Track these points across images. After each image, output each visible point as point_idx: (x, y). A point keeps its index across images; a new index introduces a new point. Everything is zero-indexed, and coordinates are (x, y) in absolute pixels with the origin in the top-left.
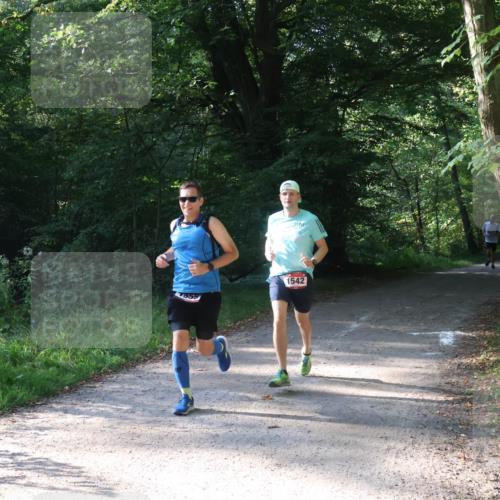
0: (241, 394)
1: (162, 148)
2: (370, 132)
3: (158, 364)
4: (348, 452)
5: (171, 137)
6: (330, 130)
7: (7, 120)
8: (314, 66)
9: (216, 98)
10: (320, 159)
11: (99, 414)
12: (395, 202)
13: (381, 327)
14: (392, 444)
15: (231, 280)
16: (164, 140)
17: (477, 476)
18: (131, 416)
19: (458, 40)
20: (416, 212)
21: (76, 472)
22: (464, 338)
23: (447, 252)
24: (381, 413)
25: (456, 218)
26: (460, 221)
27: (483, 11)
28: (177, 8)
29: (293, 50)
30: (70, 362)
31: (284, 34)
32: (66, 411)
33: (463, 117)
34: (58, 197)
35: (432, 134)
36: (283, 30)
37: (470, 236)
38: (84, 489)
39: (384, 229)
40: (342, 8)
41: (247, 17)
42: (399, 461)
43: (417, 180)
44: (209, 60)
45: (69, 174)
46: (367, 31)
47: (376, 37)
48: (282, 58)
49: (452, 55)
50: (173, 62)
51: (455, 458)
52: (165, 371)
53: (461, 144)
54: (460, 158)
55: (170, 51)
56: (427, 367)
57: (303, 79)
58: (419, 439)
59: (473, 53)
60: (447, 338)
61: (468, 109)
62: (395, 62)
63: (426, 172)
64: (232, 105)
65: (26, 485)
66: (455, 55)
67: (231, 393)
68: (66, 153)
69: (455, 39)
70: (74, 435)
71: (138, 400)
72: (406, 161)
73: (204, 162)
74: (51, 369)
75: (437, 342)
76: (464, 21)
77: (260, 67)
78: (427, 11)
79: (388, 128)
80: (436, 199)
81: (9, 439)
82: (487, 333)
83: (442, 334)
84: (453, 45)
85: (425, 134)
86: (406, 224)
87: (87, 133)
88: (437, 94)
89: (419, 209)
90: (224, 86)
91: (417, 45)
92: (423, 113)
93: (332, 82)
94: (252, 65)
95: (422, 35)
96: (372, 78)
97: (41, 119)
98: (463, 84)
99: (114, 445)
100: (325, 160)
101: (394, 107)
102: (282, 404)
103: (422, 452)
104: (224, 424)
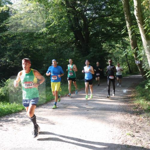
0: (81, 104)
3: (64, 98)
4: (103, 116)
5: (66, 50)
6: (100, 48)
7: (33, 48)
8: (96, 35)
9: (75, 42)
10: (97, 54)
14: (113, 114)
15: (80, 80)
17: (130, 119)
19: (125, 29)
21: (47, 120)
22: (128, 91)
23: (125, 73)
24: (111, 107)
26: (128, 66)
27: (130, 22)
28: (67, 24)
29: (92, 32)
31: (89, 28)
32: (45, 108)
33: (128, 45)
35: (121, 48)
37: (130, 70)
38: (49, 123)
40: (102, 23)
41: (82, 25)
42: (114, 117)
43: (118, 58)
44: (74, 34)
45: (45, 59)
46: (107, 27)
47: (109, 28)
48: (89, 33)
49: (124, 32)
50: (66, 35)
51: (126, 116)
52: (65, 99)
54: (126, 53)
55: (66, 32)
57: (94, 37)
58: (118, 112)
59: (128, 31)
61: (128, 43)
62: (113, 34)
63: (120, 56)
64: (79, 43)
66: (125, 32)
67: (79, 104)
68: (45, 54)
70: (46, 113)
72: (116, 54)
73: (73, 55)
75: (123, 92)
77: (85, 35)
78: (119, 23)
79: (112, 47)
80: (123, 62)
82: (133, 90)
83: (124, 90)
85: (120, 48)
87: (49, 50)
88: (122, 40)
90: (77, 39)
91: (117, 30)
92: (119, 44)
93: (100, 38)
94: (83, 35)
95: (118, 28)
96: (108, 37)
97: (40, 47)
98: (127, 38)
99: (55, 114)
100: (98, 54)
101: (113, 43)
102: (90, 106)
103: (119, 115)
104: (78, 110)
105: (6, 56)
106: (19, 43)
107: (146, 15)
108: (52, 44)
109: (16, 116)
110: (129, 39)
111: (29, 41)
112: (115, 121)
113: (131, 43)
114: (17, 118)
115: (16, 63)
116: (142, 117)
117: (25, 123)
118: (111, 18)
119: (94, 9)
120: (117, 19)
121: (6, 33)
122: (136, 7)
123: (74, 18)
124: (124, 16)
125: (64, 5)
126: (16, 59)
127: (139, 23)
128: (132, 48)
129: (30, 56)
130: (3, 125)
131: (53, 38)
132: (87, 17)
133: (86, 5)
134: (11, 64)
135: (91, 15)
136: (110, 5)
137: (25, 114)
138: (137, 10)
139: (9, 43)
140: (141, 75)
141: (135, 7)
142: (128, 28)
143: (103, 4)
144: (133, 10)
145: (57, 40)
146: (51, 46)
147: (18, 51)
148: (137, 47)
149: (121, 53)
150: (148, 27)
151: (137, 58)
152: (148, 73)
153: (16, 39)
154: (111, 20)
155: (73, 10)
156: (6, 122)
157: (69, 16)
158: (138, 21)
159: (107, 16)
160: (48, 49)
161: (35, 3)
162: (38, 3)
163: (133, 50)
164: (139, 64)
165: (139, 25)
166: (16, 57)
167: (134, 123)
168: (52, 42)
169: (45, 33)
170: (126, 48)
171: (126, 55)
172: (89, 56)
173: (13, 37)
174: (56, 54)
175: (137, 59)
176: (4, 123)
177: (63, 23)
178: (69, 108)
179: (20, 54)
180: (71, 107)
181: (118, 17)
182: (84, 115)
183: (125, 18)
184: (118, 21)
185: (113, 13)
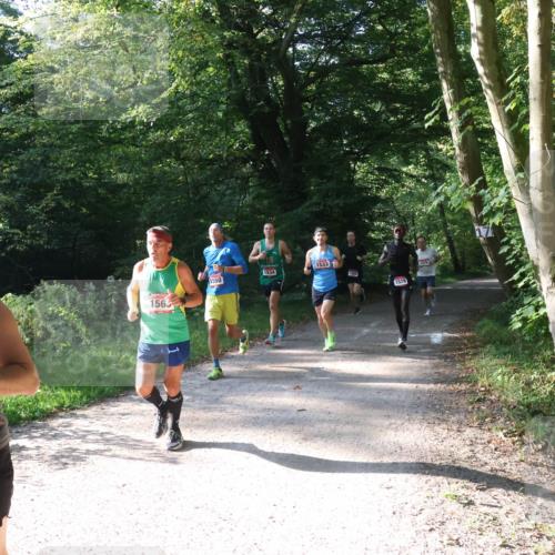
0: (277, 386)
4: (358, 429)
5: (220, 188)
6: (345, 179)
7: (97, 179)
8: (331, 131)
9: (255, 156)
10: (337, 202)
13: (387, 332)
14: (393, 421)
16: (216, 190)
17: (456, 442)
18: (191, 404)
19: (437, 108)
22: (450, 338)
24: (385, 397)
26: (447, 248)
27: (455, 86)
28: (224, 89)
29: (314, 119)
31: (306, 106)
33: (447, 168)
34: (136, 237)
35: (423, 180)
36: (306, 103)
37: (455, 260)
40: (351, 86)
41: (278, 95)
42: (398, 433)
43: (413, 216)
44: (249, 127)
46: (371, 103)
47: (378, 107)
48: (307, 125)
49: (432, 121)
50: (222, 129)
51: (441, 430)
54: (442, 198)
55: (219, 122)
56: (421, 362)
57: (322, 141)
58: (414, 416)
59: (450, 117)
60: (437, 337)
61: (449, 161)
62: (394, 126)
63: (420, 210)
64: (268, 161)
65: (112, 456)
66: (436, 121)
67: (269, 385)
68: (141, 203)
69: (434, 107)
71: (198, 391)
72: (404, 202)
73: (247, 206)
75: (429, 342)
77: (288, 132)
78: (415, 87)
79: (389, 177)
80: (429, 232)
81: (99, 422)
82: (467, 334)
83: (433, 335)
84: (434, 112)
85: (418, 181)
87: (156, 187)
88: (427, 150)
90: (260, 146)
91: (409, 113)
92: (416, 164)
93: (345, 142)
94: (283, 131)
95: (412, 105)
96: (375, 139)
97: (122, 177)
98: (446, 142)
100: (340, 202)
101: (394, 161)
102: (309, 392)
103: (417, 426)
104: (264, 410)
106: (42, 161)
107: (515, 58)
108: (169, 165)
109: (35, 434)
110: (452, 146)
111: (80, 152)
112: (401, 449)
113: (458, 163)
114: (40, 440)
115: (33, 236)
116: (501, 434)
117: (68, 457)
118: (385, 70)
119: (323, 35)
120: (409, 74)
122: (478, 29)
123: (250, 70)
124: (435, 60)
125: (213, 21)
126: (32, 220)
127: (490, 87)
128: (464, 179)
129: (84, 210)
131: (171, 143)
132: (297, 63)
133: (292, 21)
134: (16, 238)
135: (310, 59)
136: (381, 20)
137: (69, 425)
138: (482, 41)
139: (6, 162)
140: (497, 281)
141: (473, 30)
142: (448, 106)
143: (358, 17)
144: (468, 41)
145: (184, 148)
146: (165, 173)
147: (42, 190)
148: (482, 174)
149: (423, 199)
150: (521, 103)
151: (482, 217)
152: (522, 270)
153: (35, 146)
154: (385, 75)
155: (247, 39)
157: (230, 60)
158: (485, 81)
159: (372, 63)
160: (155, 182)
161: (102, 11)
162: (115, 12)
163: (466, 186)
164: (488, 239)
165: (489, 95)
166: (35, 211)
167: (471, 454)
168: (169, 155)
169: (142, 123)
170: (442, 180)
171: (441, 206)
172: (303, 211)
173: (21, 136)
174: (183, 200)
175: (480, 221)
177: (207, 85)
178: (231, 403)
179: (49, 200)
180: (239, 399)
181: (410, 65)
182: (287, 428)
183: (436, 70)
184: (412, 82)
185: (393, 50)
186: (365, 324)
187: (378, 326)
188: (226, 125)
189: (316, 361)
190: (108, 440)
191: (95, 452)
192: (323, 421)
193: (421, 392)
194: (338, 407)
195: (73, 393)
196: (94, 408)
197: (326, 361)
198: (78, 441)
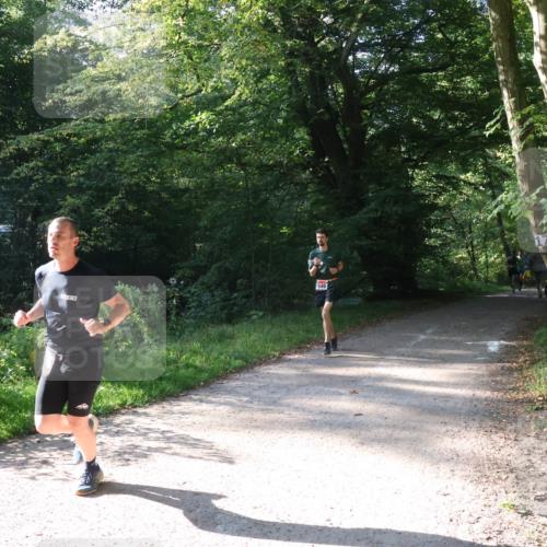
0: (334, 389)
1: (274, 202)
2: (433, 187)
3: (271, 367)
4: (415, 434)
5: (280, 193)
6: (403, 186)
7: (159, 183)
8: (390, 138)
9: (314, 163)
10: (395, 209)
11: (225, 404)
12: (454, 241)
13: (443, 338)
14: (450, 428)
16: (275, 196)
17: (514, 451)
18: (249, 405)
19: (498, 117)
20: (470, 249)
21: (209, 446)
22: (507, 346)
23: (494, 280)
24: (442, 405)
25: (501, 253)
26: (504, 256)
27: (517, 94)
28: (285, 97)
29: (373, 126)
30: (205, 365)
31: (365, 114)
32: (201, 401)
33: (506, 176)
34: (196, 241)
35: (481, 188)
36: (366, 111)
38: (215, 458)
39: (445, 262)
40: (410, 94)
41: (338, 102)
42: (455, 440)
43: (470, 224)
44: (308, 134)
45: (204, 223)
46: (430, 110)
47: (436, 115)
48: (365, 132)
49: (494, 128)
50: (282, 137)
51: (498, 438)
52: (275, 372)
53: (502, 196)
54: (502, 207)
55: (279, 128)
56: (478, 369)
57: (381, 148)
58: (471, 425)
59: (511, 126)
60: (494, 346)
61: (508, 170)
62: (452, 134)
63: (477, 218)
64: (327, 168)
65: (173, 454)
66: (497, 129)
67: (326, 389)
68: (201, 207)
69: (496, 116)
70: (207, 419)
71: (256, 393)
72: (462, 209)
73: (305, 212)
74: (190, 370)
75: (486, 350)
76: (502, 103)
77: (347, 139)
78: (475, 95)
79: (447, 184)
80: (485, 239)
81: (160, 421)
82: (525, 343)
83: (489, 343)
84: (495, 120)
85: (476, 188)
86: (462, 258)
87: (217, 192)
88: (486, 157)
89: (472, 247)
90: (320, 154)
91: (468, 121)
92: (475, 172)
93: (403, 149)
94: (342, 137)
95: (471, 113)
96: (434, 146)
97: (184, 182)
98: (504, 150)
99: (237, 426)
100: (398, 209)
101: (452, 167)
102: (365, 397)
103: (473, 434)
104: (321, 413)
105: (62, 211)
106: (108, 165)
108: (230, 171)
110: (512, 154)
111: (145, 157)
112: (458, 455)
113: (518, 171)
114: (103, 436)
115: (97, 238)
117: (130, 453)
118: (445, 77)
119: (384, 44)
120: (469, 82)
121: (65, 130)
122: (541, 37)
123: (311, 77)
124: (496, 68)
125: (275, 30)
126: (98, 222)
128: (524, 187)
129: (147, 214)
130: (51, 460)
131: (233, 149)
132: (357, 71)
133: (353, 30)
135: (370, 67)
136: (441, 28)
137: (131, 422)
138: (544, 50)
139: (73, 165)
141: (536, 39)
142: (509, 115)
143: (418, 26)
144: (530, 48)
145: (246, 155)
146: (225, 178)
147: (107, 194)
149: (480, 207)
153: (101, 151)
154: (444, 83)
155: (308, 48)
156: (61, 449)
157: (291, 68)
159: (432, 71)
160: (216, 188)
161: (169, 21)
162: (181, 23)
166: (100, 214)
167: (528, 464)
168: (231, 161)
169: (205, 129)
170: (501, 188)
171: (500, 215)
172: (362, 217)
173: (88, 142)
174: (244, 205)
176: (55, 454)
177: (268, 92)
178: (288, 406)
179: (113, 204)
180: (297, 402)
181: (470, 73)
182: (344, 431)
183: (497, 78)
184: (472, 90)
185: (453, 58)
186: (422, 331)
187: (433, 333)
188: (286, 132)
189: (373, 366)
190: (169, 439)
191: (157, 450)
192: (380, 426)
193: (477, 400)
194: (394, 412)
195: (135, 392)
196: (156, 407)
197: (382, 366)
198: (140, 438)
